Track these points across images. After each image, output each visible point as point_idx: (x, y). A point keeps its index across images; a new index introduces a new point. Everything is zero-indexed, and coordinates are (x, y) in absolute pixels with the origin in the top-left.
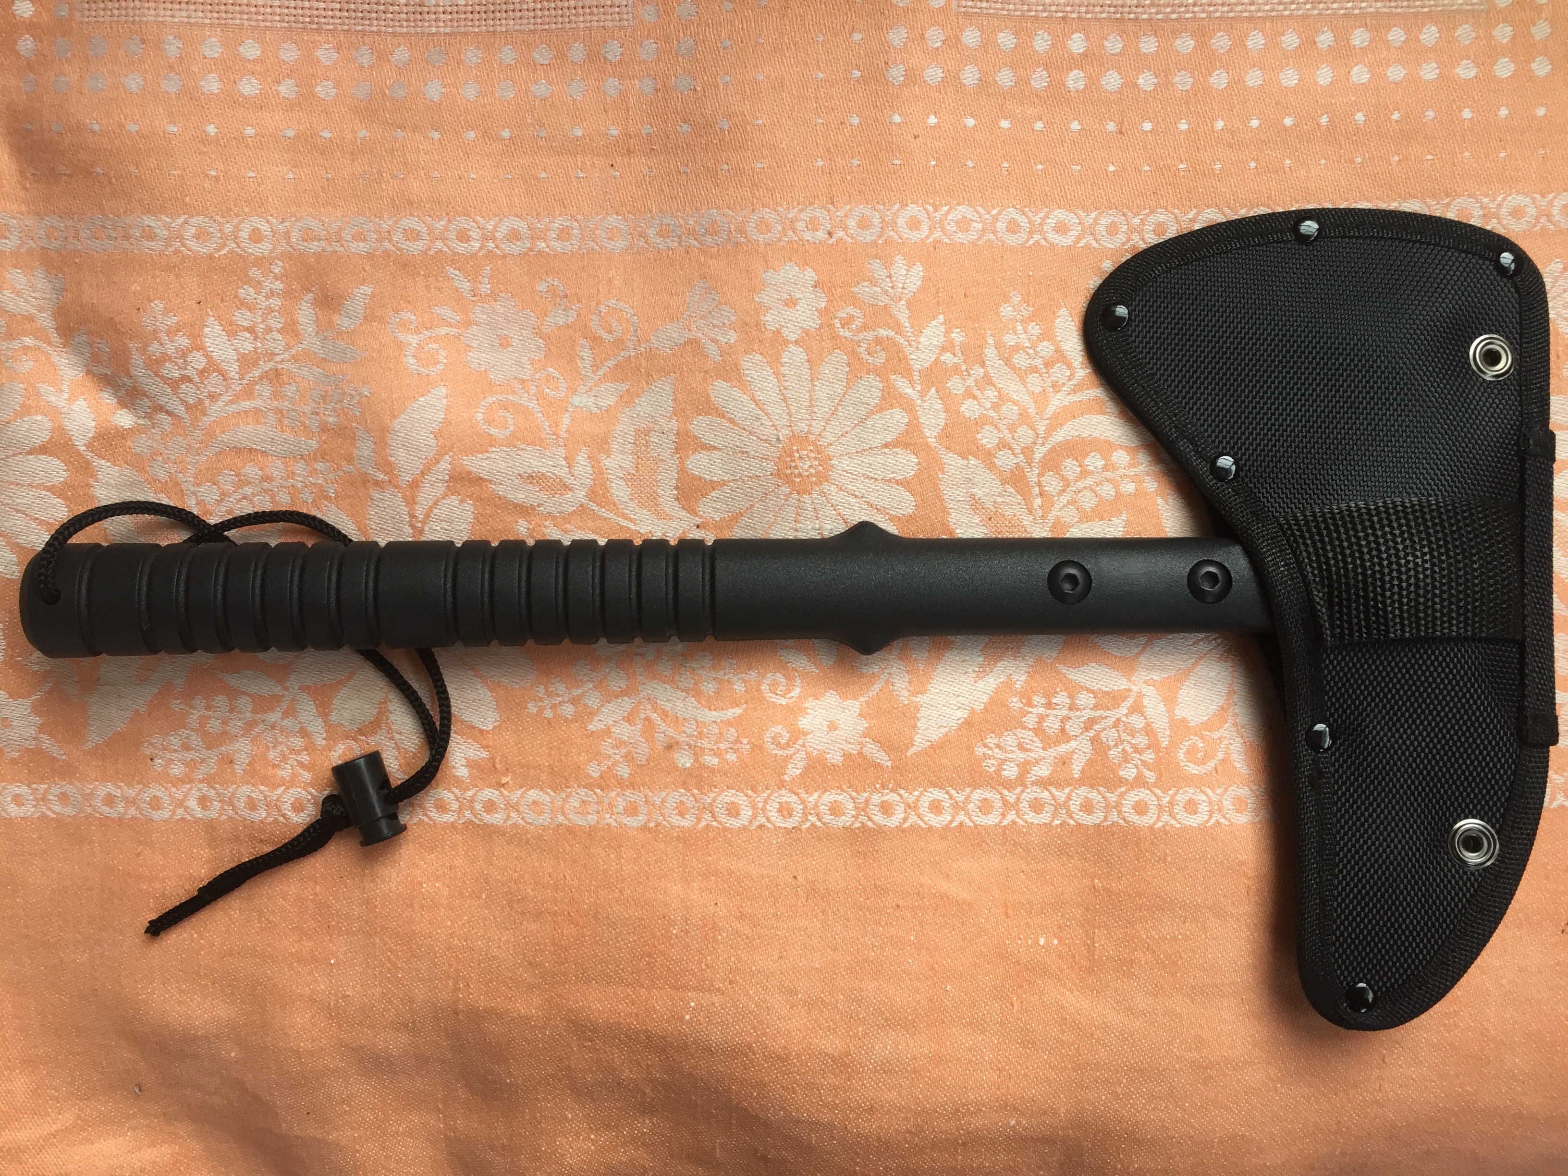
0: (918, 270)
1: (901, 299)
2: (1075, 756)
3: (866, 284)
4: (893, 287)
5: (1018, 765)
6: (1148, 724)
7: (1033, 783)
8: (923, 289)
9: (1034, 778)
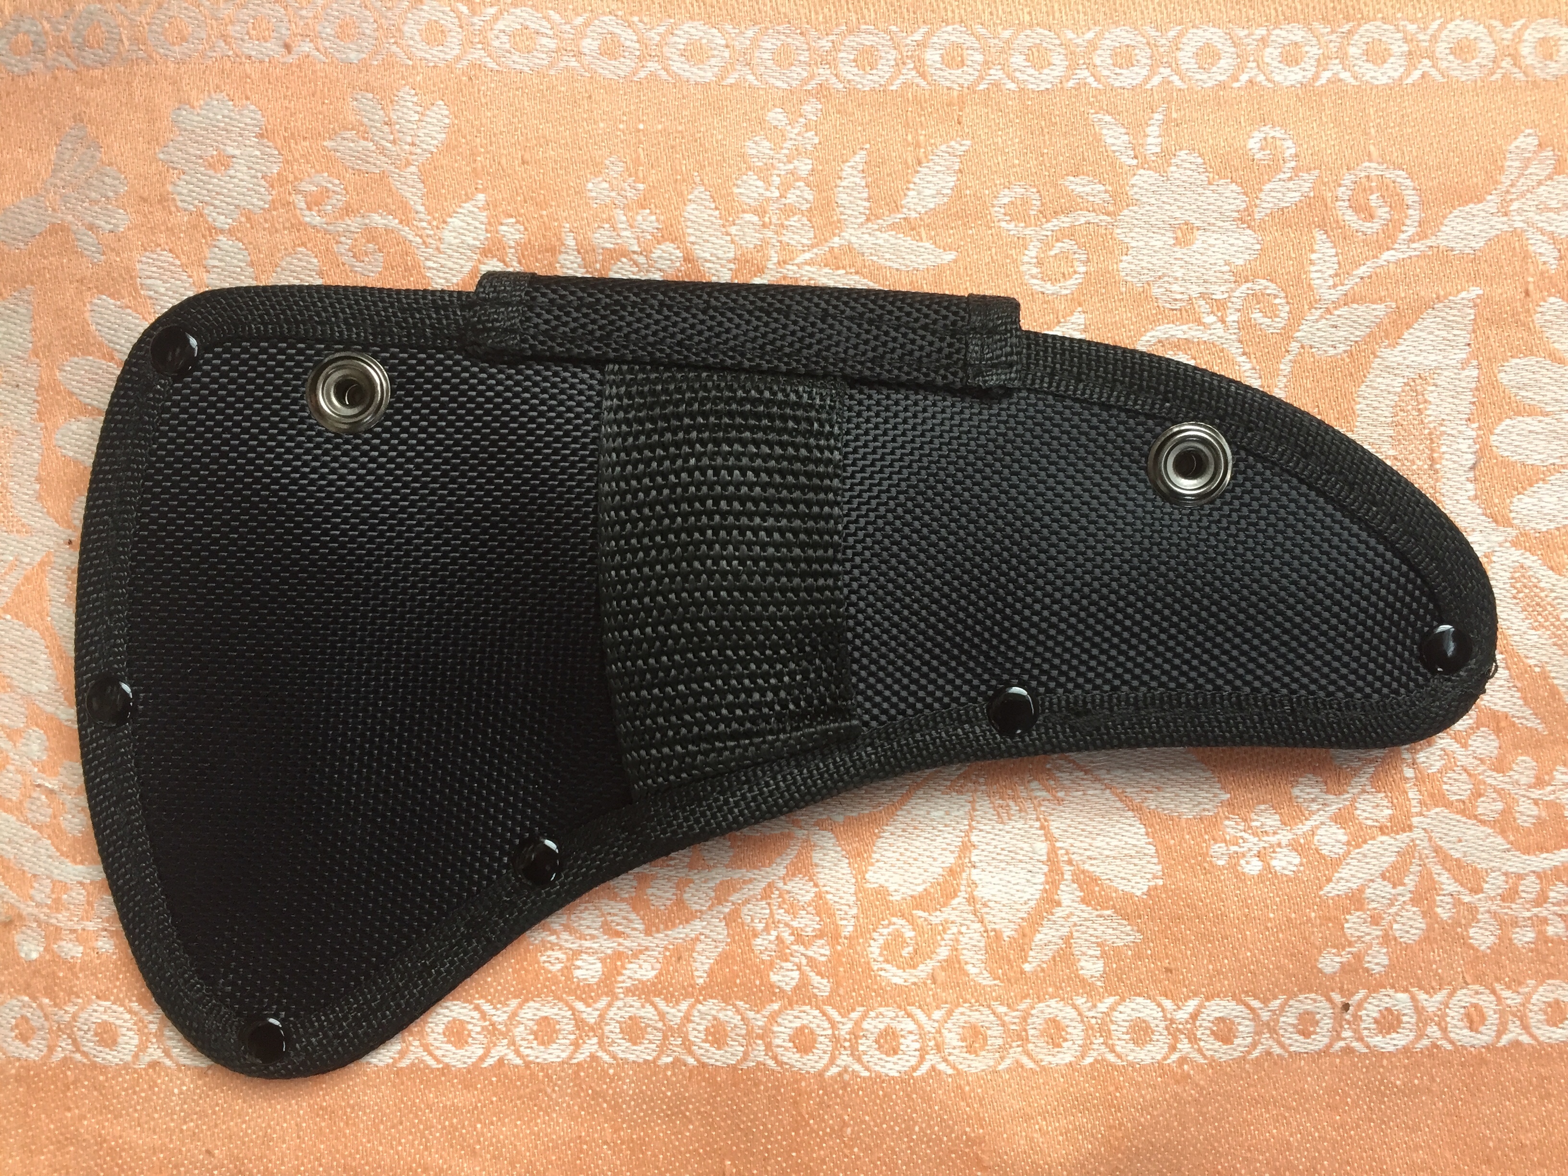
0: (440, 113)
1: (408, 164)
2: (699, 947)
3: (348, 134)
4: (394, 142)
5: (602, 961)
6: (819, 896)
7: (628, 991)
8: (448, 147)
9: (628, 984)
